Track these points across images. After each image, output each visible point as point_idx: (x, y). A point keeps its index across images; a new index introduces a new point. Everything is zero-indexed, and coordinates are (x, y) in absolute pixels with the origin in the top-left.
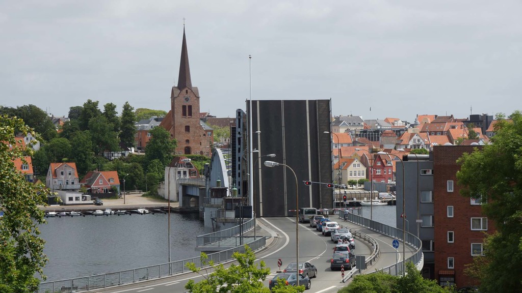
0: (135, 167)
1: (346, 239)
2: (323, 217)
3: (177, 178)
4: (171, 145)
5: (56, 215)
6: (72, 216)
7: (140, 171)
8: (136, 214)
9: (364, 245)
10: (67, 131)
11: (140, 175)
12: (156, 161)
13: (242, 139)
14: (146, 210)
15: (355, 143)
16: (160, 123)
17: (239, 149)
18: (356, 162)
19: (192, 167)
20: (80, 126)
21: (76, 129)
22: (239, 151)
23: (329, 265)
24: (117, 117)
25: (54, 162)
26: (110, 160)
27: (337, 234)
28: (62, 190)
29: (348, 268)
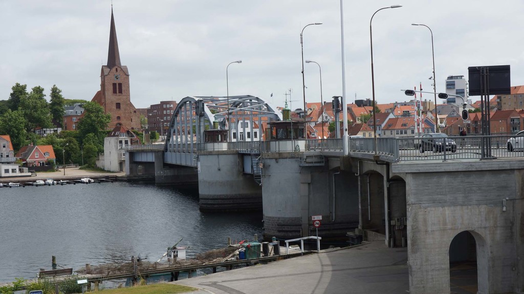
0: (71, 141)
3: (119, 148)
6: (10, 187)
7: (75, 145)
11: (76, 149)
12: (91, 135)
14: (91, 180)
19: (134, 136)
26: (43, 137)
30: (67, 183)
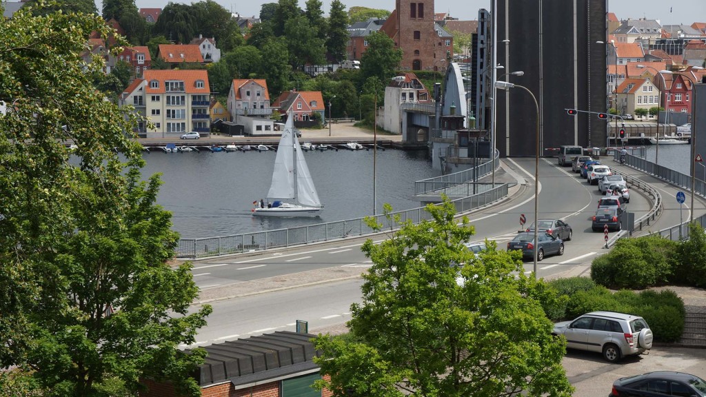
0: (346, 87)
1: (617, 190)
2: (591, 159)
3: (401, 103)
4: (394, 58)
5: (239, 149)
6: (260, 151)
7: (352, 91)
8: (345, 150)
9: (642, 197)
10: (257, 37)
11: (352, 97)
12: (374, 78)
13: (485, 50)
14: (359, 145)
15: (647, 58)
16: (380, 27)
17: (482, 64)
18: (647, 84)
19: (421, 87)
20: (274, 29)
21: (269, 34)
22: (481, 67)
23: (590, 224)
24: (324, 18)
25: (238, 78)
26: (313, 77)
27: (607, 182)
28: (249, 116)
29: (614, 229)
30: (329, 148)
